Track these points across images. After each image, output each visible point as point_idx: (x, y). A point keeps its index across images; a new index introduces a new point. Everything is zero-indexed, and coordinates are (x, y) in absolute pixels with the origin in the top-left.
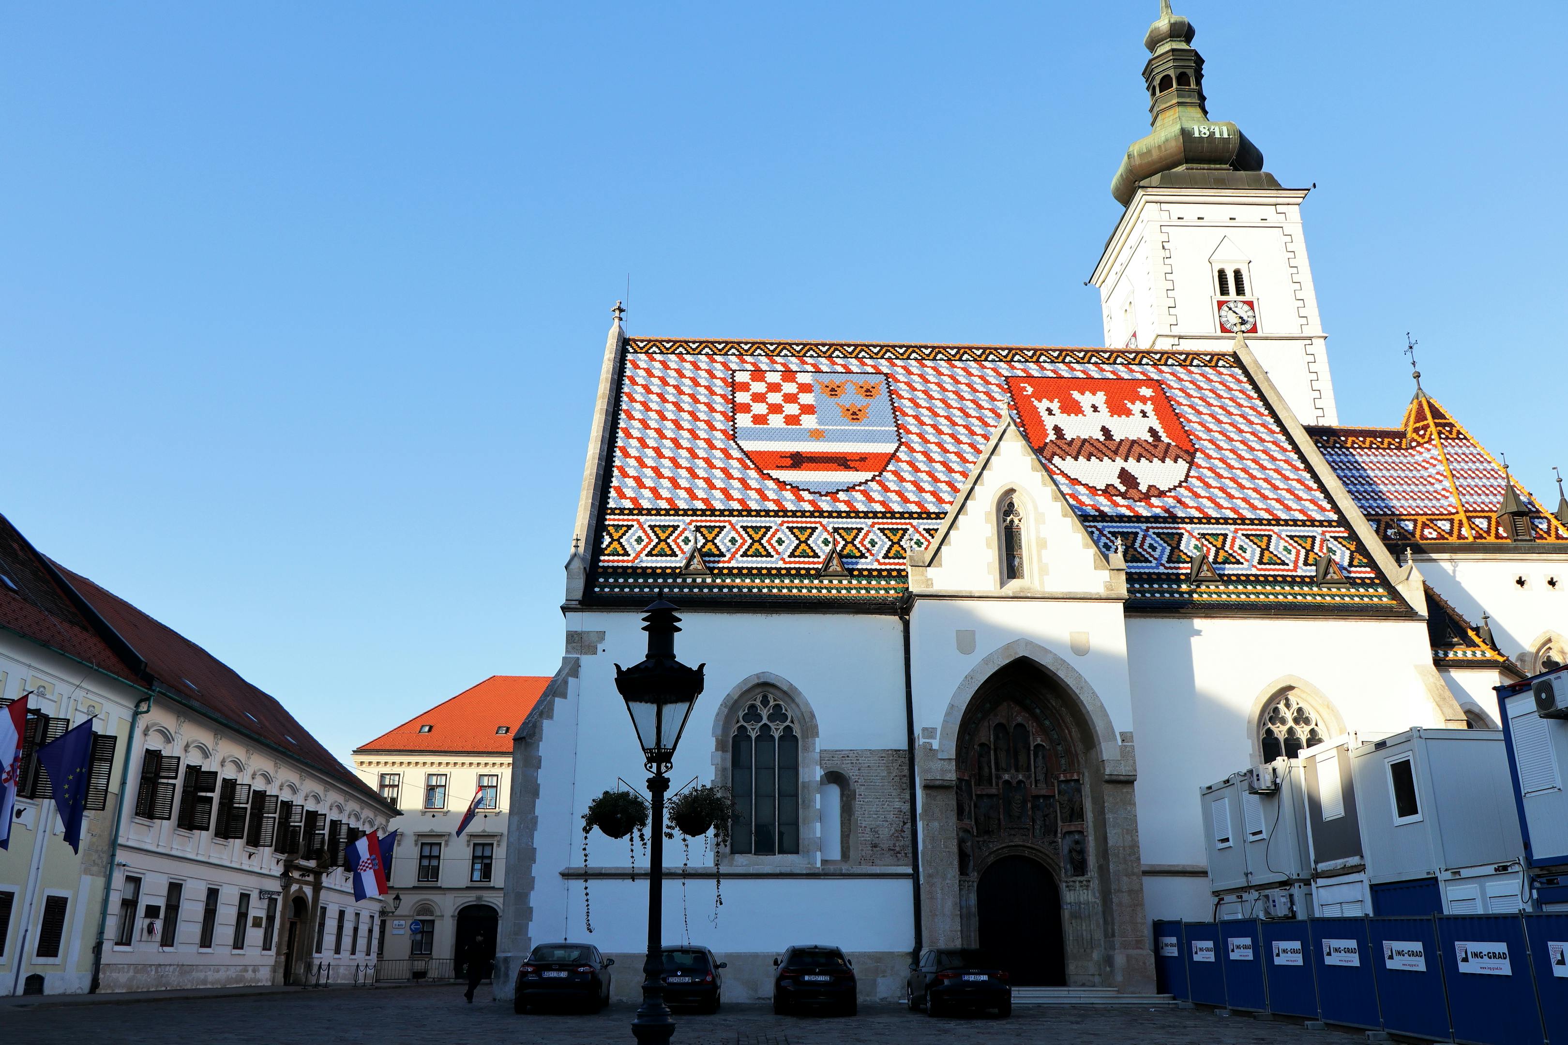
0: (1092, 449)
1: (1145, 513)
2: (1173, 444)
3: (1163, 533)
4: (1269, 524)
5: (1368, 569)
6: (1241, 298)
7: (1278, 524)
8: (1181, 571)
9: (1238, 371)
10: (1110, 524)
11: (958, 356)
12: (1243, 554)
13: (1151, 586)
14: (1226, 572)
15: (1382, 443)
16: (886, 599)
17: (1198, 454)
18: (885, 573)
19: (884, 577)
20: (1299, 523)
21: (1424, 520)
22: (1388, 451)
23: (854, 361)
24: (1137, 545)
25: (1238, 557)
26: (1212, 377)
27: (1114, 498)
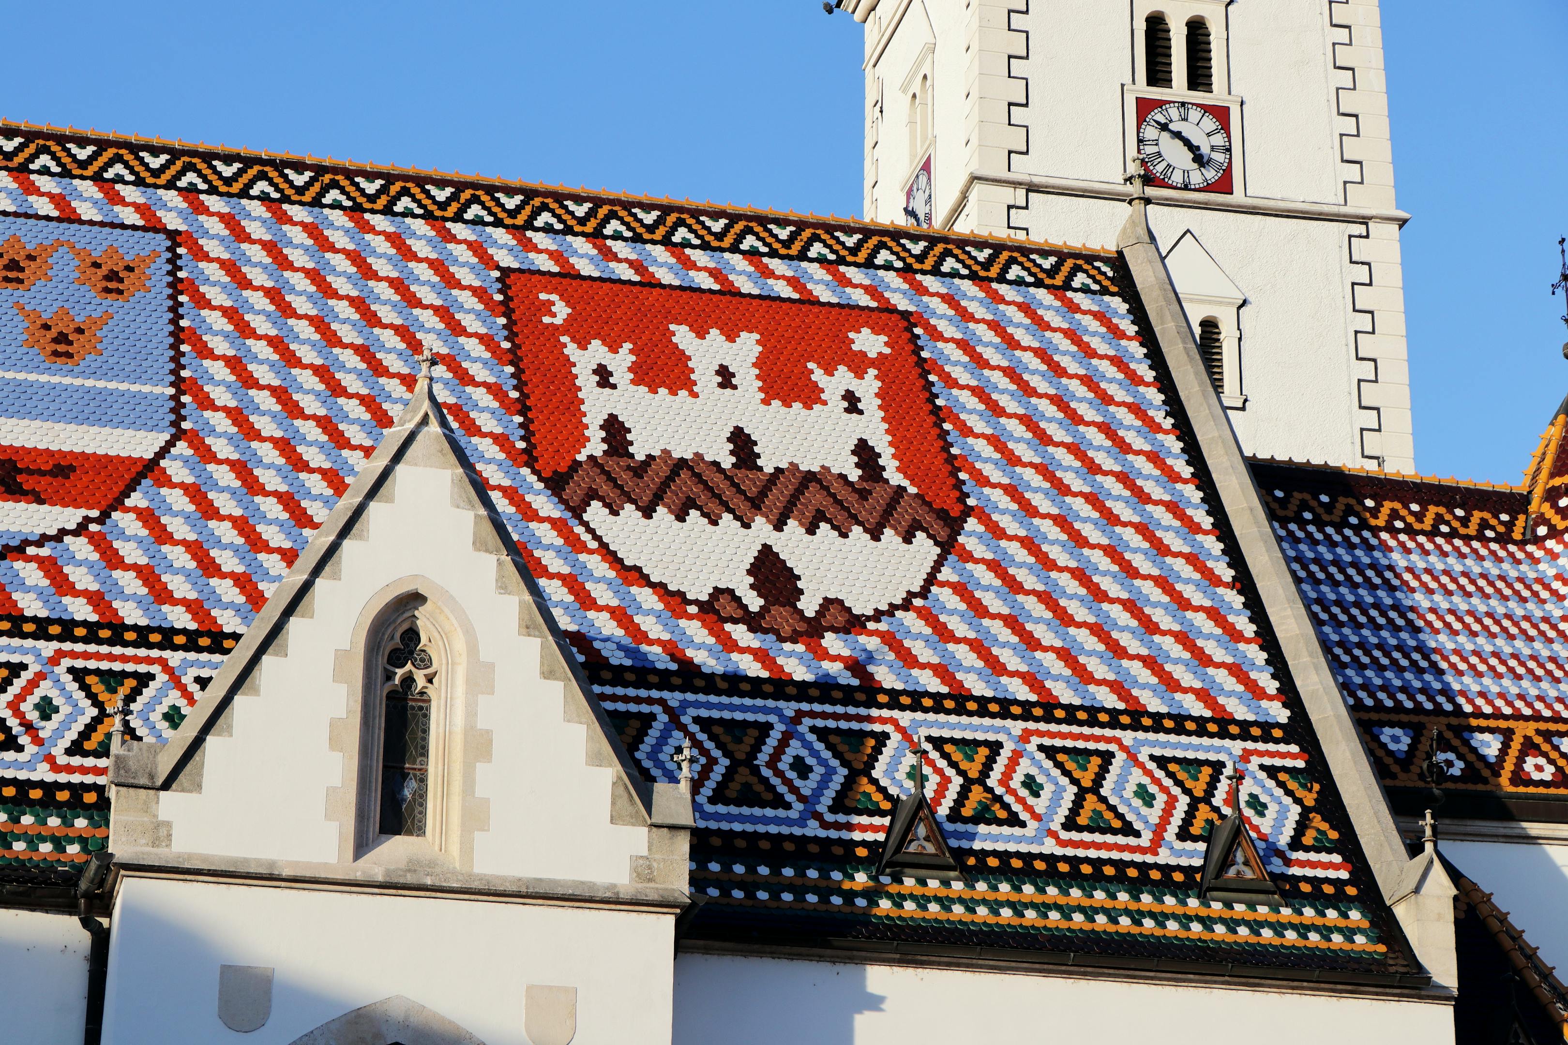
0: (697, 489)
1: (800, 672)
2: (912, 490)
3: (838, 731)
4: (1114, 724)
5: (1337, 858)
6: (1199, 97)
7: (1136, 726)
8: (857, 836)
9: (1119, 305)
10: (701, 697)
11: (382, 201)
12: (1031, 800)
13: (776, 872)
14: (977, 845)
15: (1465, 522)
16: (51, 868)
17: (971, 524)
18: (63, 796)
19: (59, 805)
20: (1190, 726)
21: (1531, 733)
22: (1475, 544)
23: (88, 188)
24: (762, 758)
25: (1016, 807)
26: (1049, 316)
27: (728, 627)
